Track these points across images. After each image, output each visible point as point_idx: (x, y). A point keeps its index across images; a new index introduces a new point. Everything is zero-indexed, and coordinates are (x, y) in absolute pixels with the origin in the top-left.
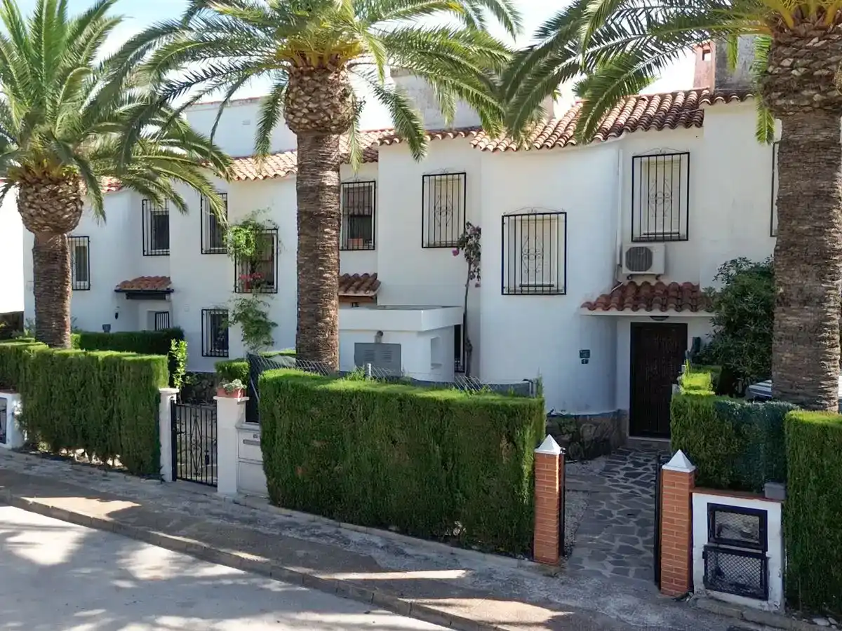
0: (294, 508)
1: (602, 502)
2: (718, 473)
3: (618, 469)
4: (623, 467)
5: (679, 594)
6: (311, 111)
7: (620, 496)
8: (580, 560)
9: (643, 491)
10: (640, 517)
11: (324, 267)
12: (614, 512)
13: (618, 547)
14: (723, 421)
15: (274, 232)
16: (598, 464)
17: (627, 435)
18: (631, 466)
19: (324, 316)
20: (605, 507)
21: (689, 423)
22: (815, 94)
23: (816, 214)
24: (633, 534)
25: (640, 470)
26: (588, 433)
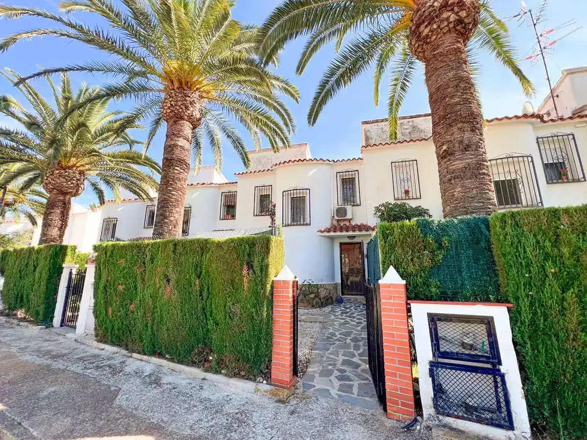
0: (106, 342)
1: (330, 327)
2: (426, 284)
3: (337, 310)
4: (339, 309)
5: (408, 418)
6: (172, 105)
7: (339, 324)
8: (312, 378)
9: (352, 321)
10: (352, 336)
11: (173, 188)
12: (337, 333)
13: (341, 361)
14: (425, 236)
15: (190, 208)
16: (327, 309)
17: (341, 295)
18: (344, 309)
19: (169, 216)
20: (331, 331)
21: (396, 241)
22: (451, 15)
23: (462, 91)
24: (351, 349)
25: (348, 310)
26: (323, 293)
